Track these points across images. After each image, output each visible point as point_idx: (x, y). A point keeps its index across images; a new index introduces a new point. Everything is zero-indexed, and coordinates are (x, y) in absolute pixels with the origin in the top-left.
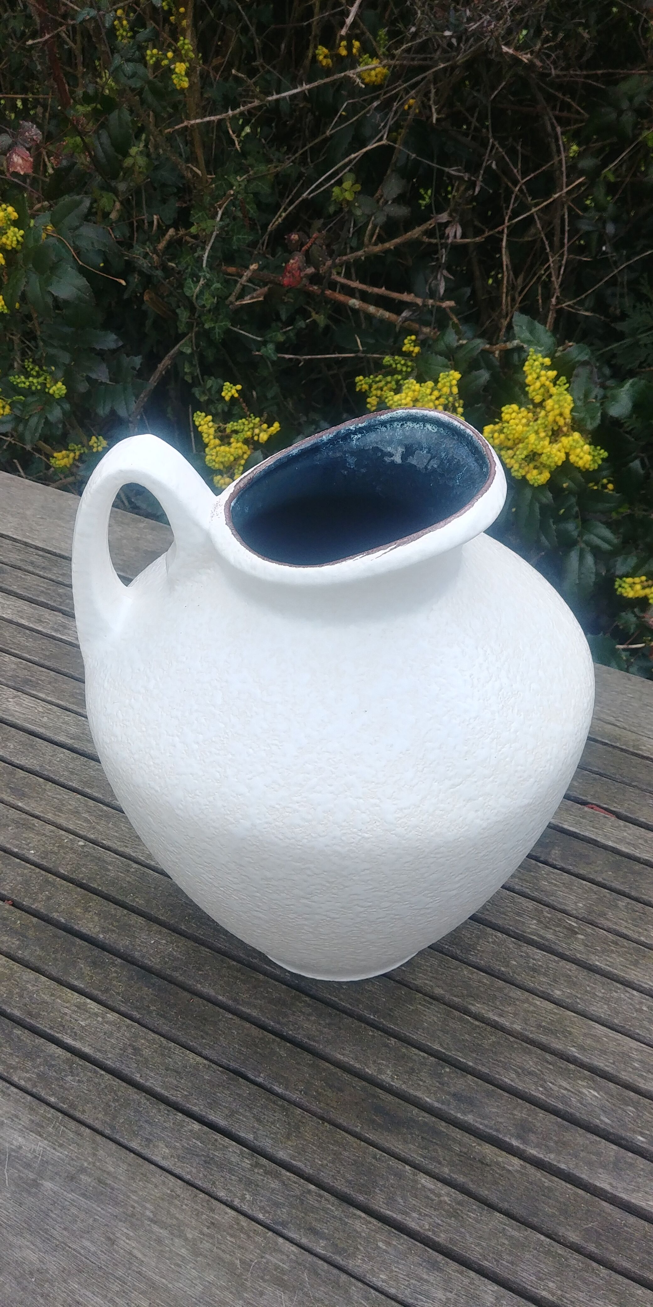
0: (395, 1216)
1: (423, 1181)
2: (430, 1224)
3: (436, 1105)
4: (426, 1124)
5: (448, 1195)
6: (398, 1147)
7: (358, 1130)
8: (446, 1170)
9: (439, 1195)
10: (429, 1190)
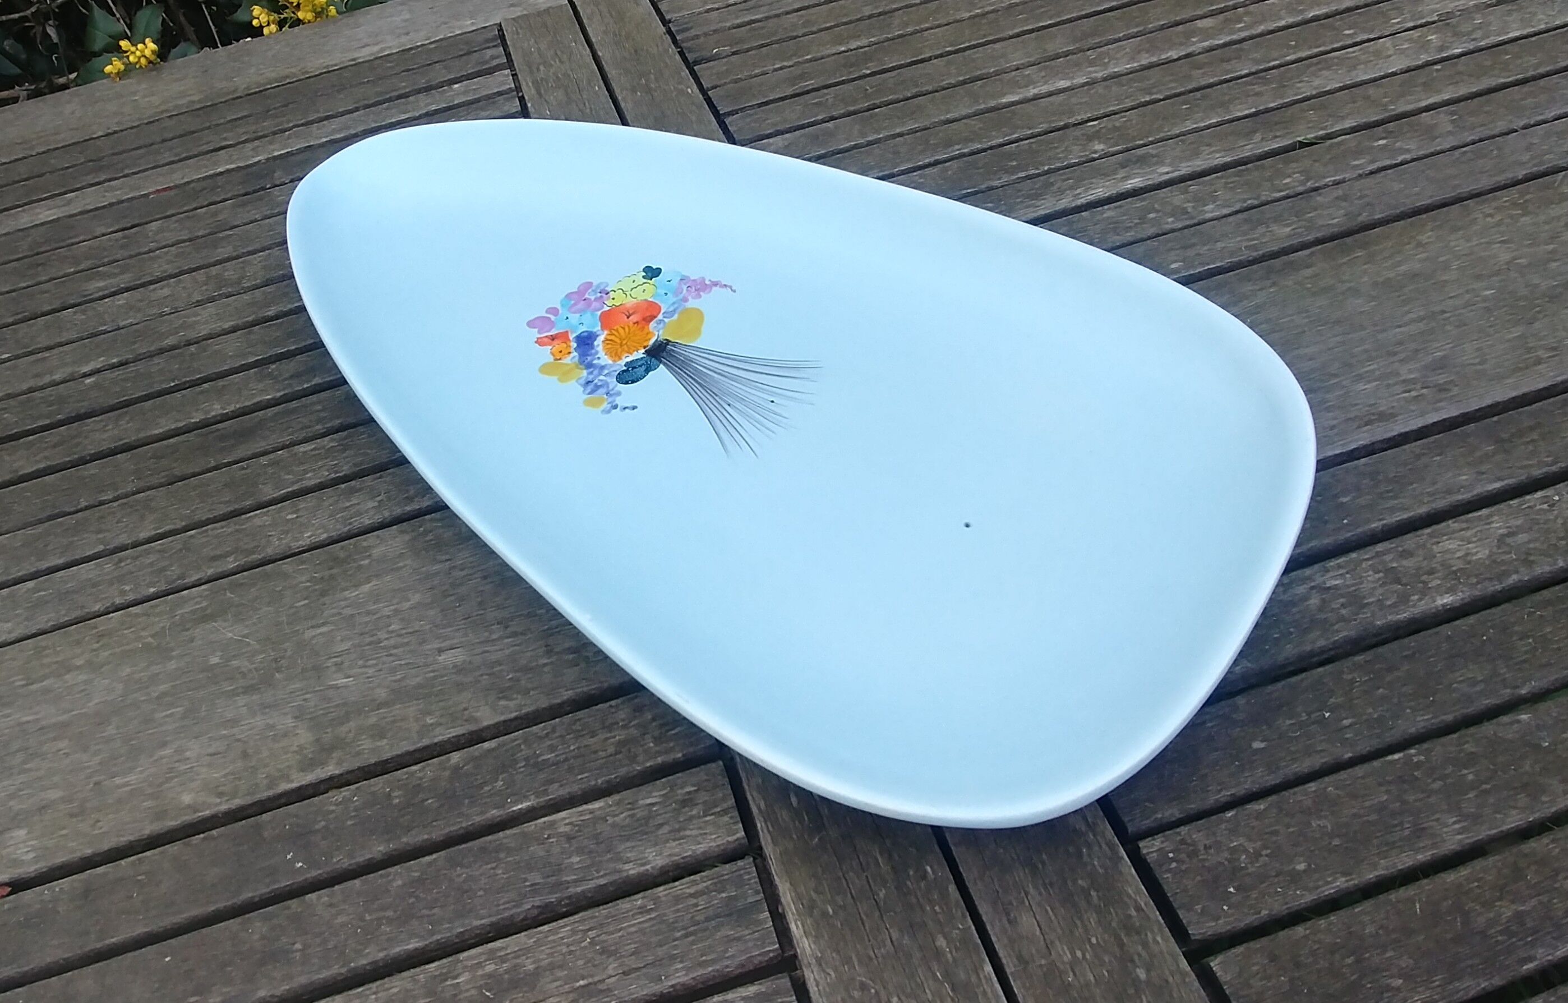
0: (290, 490)
1: (302, 450)
2: (328, 470)
3: (279, 394)
4: (276, 414)
5: (332, 440)
6: (261, 445)
7: (213, 464)
8: (319, 427)
9: (323, 447)
10: (312, 450)
